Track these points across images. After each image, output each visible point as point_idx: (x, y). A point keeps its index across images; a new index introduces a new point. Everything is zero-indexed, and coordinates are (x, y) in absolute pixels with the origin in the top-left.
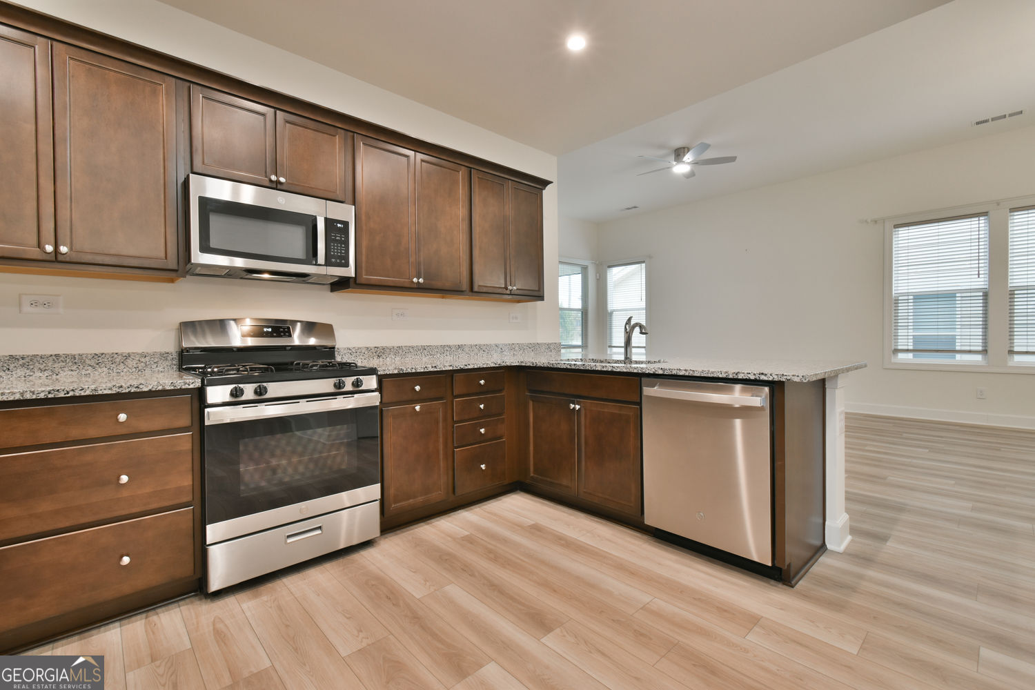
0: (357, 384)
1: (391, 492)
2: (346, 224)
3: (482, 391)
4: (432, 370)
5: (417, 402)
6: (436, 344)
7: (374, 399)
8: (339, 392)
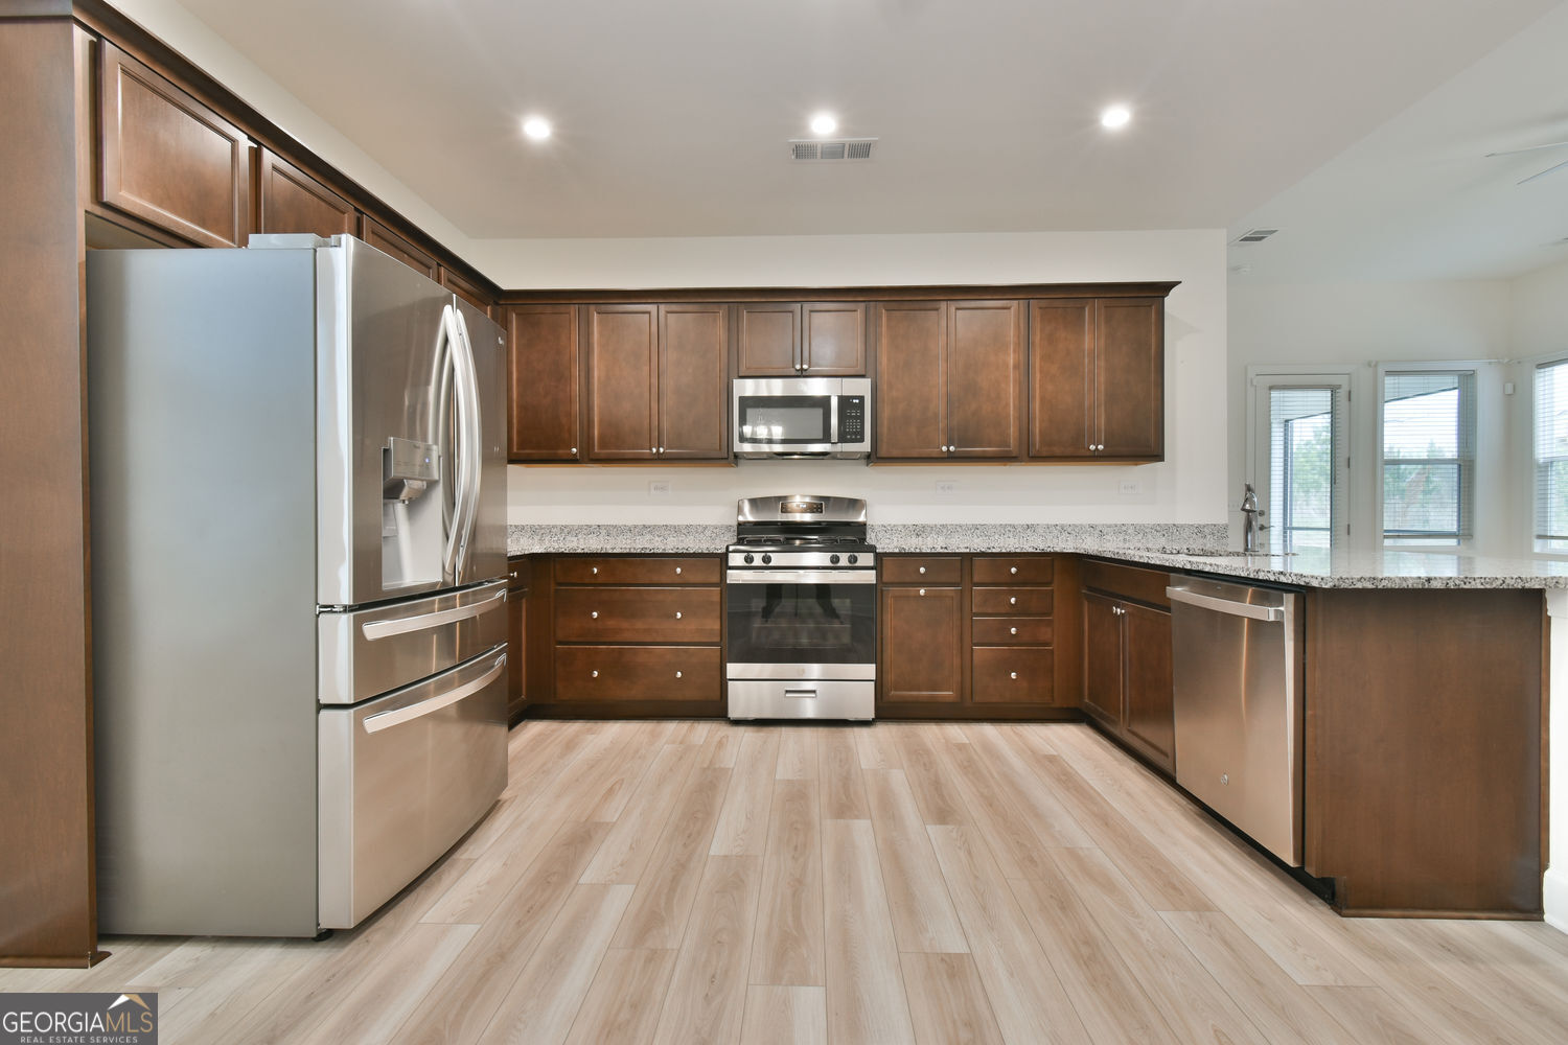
0: (853, 560)
1: (890, 677)
2: (862, 398)
3: (1013, 582)
4: (941, 551)
5: (922, 585)
6: (993, 523)
7: (869, 577)
8: (834, 566)
